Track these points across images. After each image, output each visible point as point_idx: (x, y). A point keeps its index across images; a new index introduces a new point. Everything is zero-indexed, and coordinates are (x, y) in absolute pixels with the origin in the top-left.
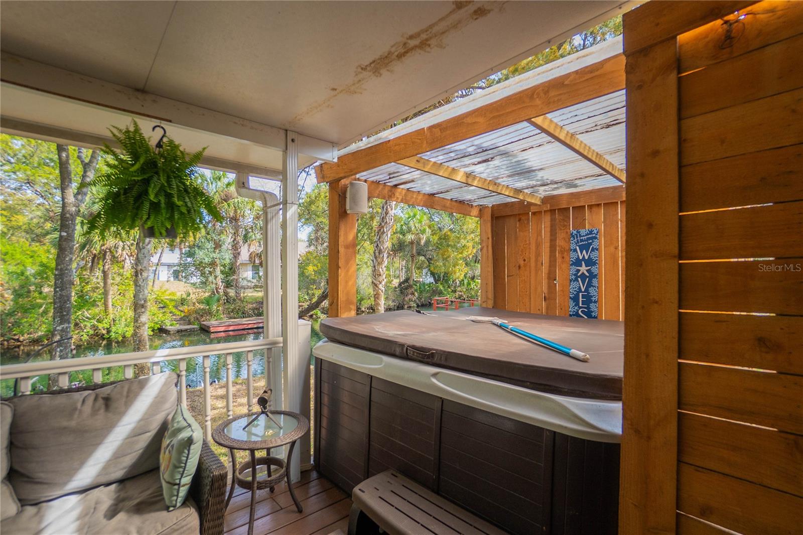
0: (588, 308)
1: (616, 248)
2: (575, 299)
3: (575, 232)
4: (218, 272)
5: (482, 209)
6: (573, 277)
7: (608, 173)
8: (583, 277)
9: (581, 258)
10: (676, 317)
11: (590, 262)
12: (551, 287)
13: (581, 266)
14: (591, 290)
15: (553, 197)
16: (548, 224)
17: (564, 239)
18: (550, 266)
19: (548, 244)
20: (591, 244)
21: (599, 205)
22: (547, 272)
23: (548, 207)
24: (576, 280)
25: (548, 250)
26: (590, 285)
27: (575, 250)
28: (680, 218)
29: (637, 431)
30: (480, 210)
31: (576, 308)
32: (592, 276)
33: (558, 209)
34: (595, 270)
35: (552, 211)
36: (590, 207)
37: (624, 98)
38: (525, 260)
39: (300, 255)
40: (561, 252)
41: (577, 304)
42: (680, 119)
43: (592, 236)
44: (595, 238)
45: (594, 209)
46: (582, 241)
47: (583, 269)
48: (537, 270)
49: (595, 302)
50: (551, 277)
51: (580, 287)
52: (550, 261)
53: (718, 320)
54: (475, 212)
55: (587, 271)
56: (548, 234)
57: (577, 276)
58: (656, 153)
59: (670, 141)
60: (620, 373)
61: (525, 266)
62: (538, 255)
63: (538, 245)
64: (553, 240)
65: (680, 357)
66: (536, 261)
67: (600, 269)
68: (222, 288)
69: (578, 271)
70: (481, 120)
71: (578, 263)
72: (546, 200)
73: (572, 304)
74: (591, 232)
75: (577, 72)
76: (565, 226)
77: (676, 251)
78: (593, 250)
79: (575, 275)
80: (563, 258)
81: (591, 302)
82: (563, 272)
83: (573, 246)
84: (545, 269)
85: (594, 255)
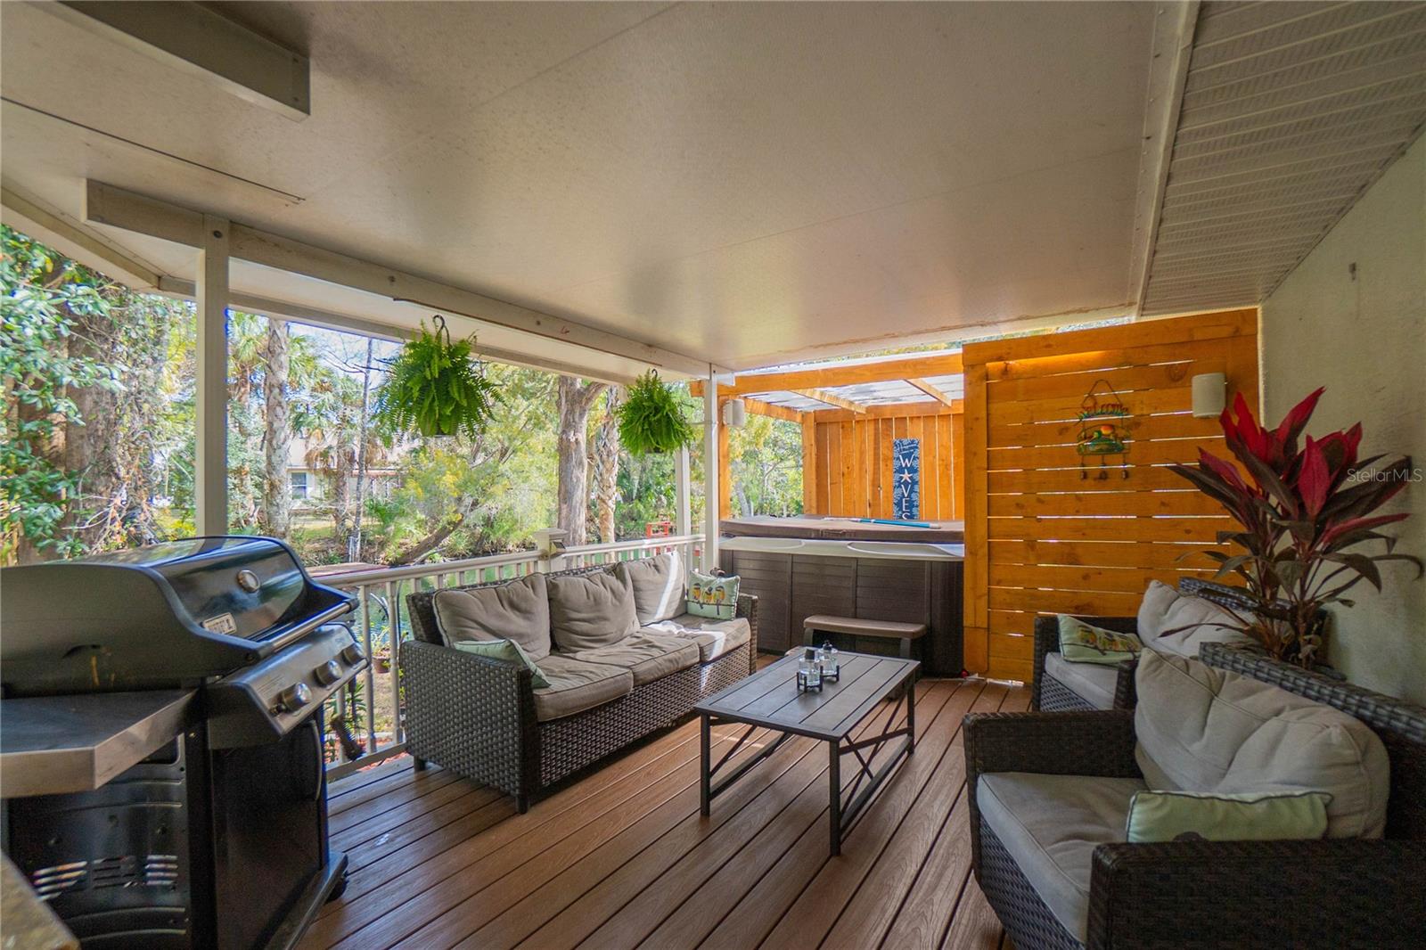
0: (911, 512)
1: (935, 457)
2: (899, 504)
3: (898, 442)
4: (249, 483)
5: (805, 415)
6: (897, 484)
7: (928, 394)
8: (906, 483)
9: (904, 465)
10: (986, 497)
11: (912, 470)
12: (875, 495)
13: (904, 473)
14: (913, 495)
15: (877, 407)
16: (872, 432)
17: (888, 448)
18: (874, 474)
19: (872, 453)
20: (913, 453)
21: (919, 417)
22: (871, 478)
23: (872, 417)
24: (900, 486)
25: (872, 458)
26: (912, 491)
27: (898, 458)
28: (988, 451)
29: (971, 553)
30: (803, 416)
31: (900, 513)
32: (914, 482)
33: (883, 419)
34: (916, 477)
35: (876, 421)
36: (912, 418)
37: (961, 386)
38: (848, 468)
39: (399, 454)
40: (885, 460)
41: (901, 509)
42: (988, 403)
43: (913, 446)
44: (917, 447)
45: (915, 420)
46: (904, 450)
47: (906, 476)
48: (862, 477)
49: (917, 506)
50: (876, 484)
51: (903, 493)
52: (874, 469)
53: (1003, 497)
54: (799, 418)
55: (910, 478)
56: (872, 443)
57: (900, 483)
58: (977, 419)
59: (984, 414)
60: (963, 530)
61: (849, 473)
62: (862, 462)
63: (862, 453)
64: (876, 449)
65: (989, 515)
66: (861, 469)
67: (921, 476)
68: (256, 514)
69: (901, 478)
70: (868, 374)
71: (901, 470)
72: (869, 410)
73: (896, 509)
74: (912, 442)
75: (933, 358)
76: (887, 435)
77: (986, 466)
78: (914, 458)
79: (899, 482)
80: (887, 465)
81: (913, 506)
82: (888, 479)
83: (896, 455)
84: (869, 477)
85: (915, 464)
